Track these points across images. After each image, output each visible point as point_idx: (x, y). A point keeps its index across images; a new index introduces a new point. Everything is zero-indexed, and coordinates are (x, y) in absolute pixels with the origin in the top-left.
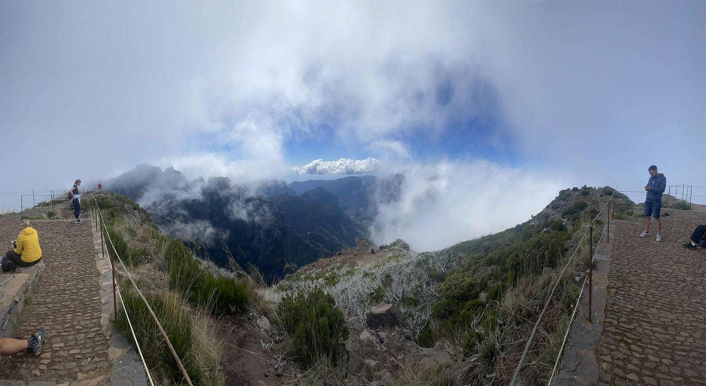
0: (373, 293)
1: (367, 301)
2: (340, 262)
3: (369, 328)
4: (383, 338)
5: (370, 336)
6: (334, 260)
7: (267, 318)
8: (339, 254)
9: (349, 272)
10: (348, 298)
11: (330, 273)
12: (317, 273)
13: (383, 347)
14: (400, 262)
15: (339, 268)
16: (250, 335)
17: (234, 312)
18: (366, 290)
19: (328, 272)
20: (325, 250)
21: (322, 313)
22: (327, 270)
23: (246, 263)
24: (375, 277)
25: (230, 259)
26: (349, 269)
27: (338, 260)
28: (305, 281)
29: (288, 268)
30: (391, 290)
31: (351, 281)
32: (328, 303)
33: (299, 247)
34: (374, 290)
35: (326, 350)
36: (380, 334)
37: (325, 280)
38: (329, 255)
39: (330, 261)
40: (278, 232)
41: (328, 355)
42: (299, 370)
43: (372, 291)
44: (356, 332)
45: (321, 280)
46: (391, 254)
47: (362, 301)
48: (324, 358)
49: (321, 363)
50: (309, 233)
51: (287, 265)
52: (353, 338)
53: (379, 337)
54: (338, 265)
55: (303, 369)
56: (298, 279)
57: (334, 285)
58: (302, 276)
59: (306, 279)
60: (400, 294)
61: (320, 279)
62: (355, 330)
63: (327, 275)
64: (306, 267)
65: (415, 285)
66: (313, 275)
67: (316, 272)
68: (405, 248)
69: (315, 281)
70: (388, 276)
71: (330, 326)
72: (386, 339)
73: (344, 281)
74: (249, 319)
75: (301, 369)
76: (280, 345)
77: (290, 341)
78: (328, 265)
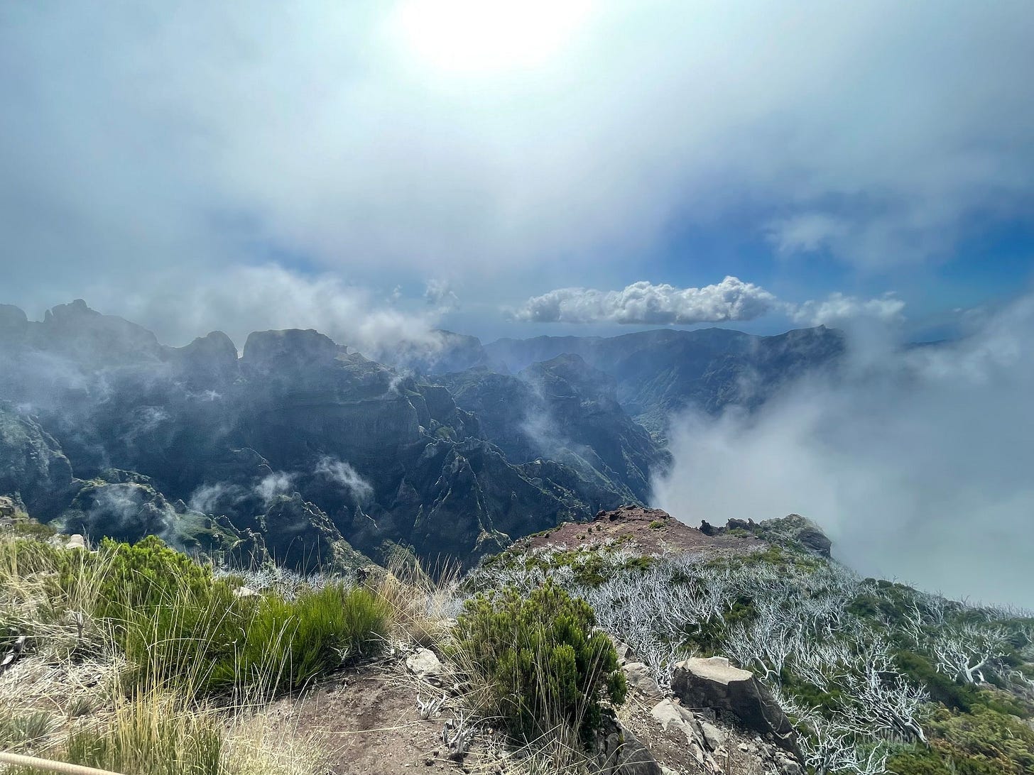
0: (695, 627)
1: (677, 639)
2: (613, 536)
3: (678, 700)
4: (713, 741)
5: (678, 719)
6: (598, 528)
7: (431, 649)
8: (613, 518)
9: (635, 563)
10: (628, 622)
11: (588, 557)
12: (555, 555)
13: (710, 758)
14: (791, 577)
15: (610, 549)
16: (392, 695)
17: (347, 660)
18: (677, 615)
19: (584, 554)
20: (578, 504)
21: (564, 635)
22: (581, 549)
23: (380, 545)
24: (707, 592)
25: (336, 545)
26: (638, 556)
27: (609, 531)
28: (528, 570)
29: (486, 540)
30: (750, 640)
31: (639, 583)
32: (576, 618)
33: (514, 494)
34: (699, 620)
35: (570, 710)
36: (705, 726)
37: (575, 571)
38: (587, 516)
39: (590, 530)
40: (460, 461)
41: (572, 722)
42: (504, 744)
43: (693, 622)
44: (642, 697)
45: (564, 570)
46: (762, 548)
47: (663, 635)
48: (562, 726)
49: (555, 733)
50: (538, 462)
51: (485, 535)
52: (634, 709)
53: (703, 733)
54: (609, 541)
55: (514, 743)
56: (510, 564)
57: (596, 586)
58: (521, 559)
59: (529, 564)
60: (776, 658)
61: (563, 568)
62: (640, 691)
63: (580, 560)
64: (529, 539)
65: (835, 658)
66: (547, 558)
67: (553, 550)
68: (816, 547)
69: (551, 571)
70: (744, 601)
71: (581, 664)
72: (722, 747)
73: (622, 582)
74: (387, 663)
75: (510, 742)
76: (462, 699)
77: (485, 689)
78: (583, 538)
